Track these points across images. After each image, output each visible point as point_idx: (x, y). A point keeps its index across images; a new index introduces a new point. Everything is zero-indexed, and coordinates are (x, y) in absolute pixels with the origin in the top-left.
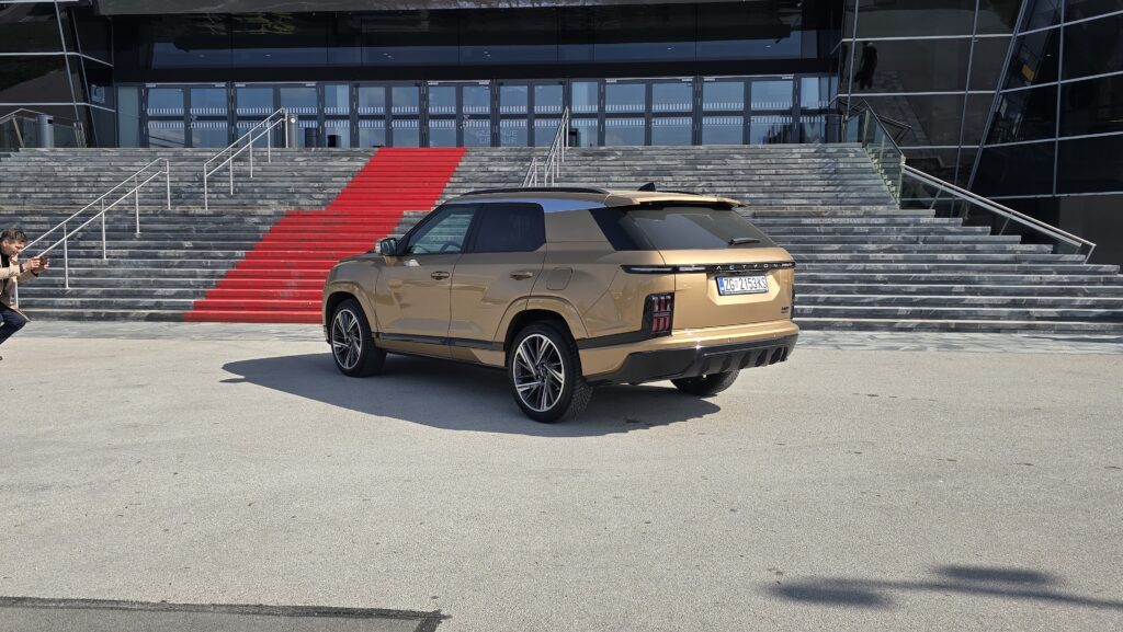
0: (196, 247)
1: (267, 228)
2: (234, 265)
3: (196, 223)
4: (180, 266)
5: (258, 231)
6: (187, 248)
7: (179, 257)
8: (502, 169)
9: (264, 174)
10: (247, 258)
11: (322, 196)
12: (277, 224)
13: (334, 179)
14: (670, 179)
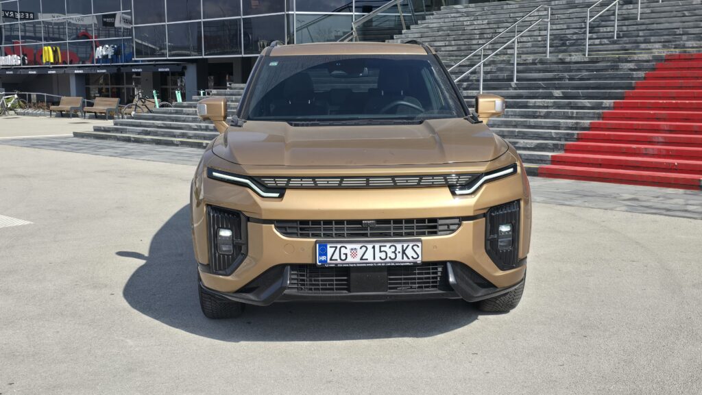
0: (565, 97)
1: (642, 74)
2: (599, 117)
3: (571, 71)
4: (547, 116)
5: (632, 78)
6: (557, 98)
7: (547, 107)
9: (653, 15)
10: (615, 108)
12: (654, 69)
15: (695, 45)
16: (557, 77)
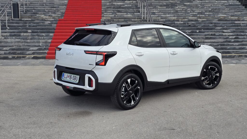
8: (118, 3)
9: (32, 5)
11: (59, 13)
13: (60, 7)
14: (177, 7)
15: (55, 16)
16: (24, 25)
